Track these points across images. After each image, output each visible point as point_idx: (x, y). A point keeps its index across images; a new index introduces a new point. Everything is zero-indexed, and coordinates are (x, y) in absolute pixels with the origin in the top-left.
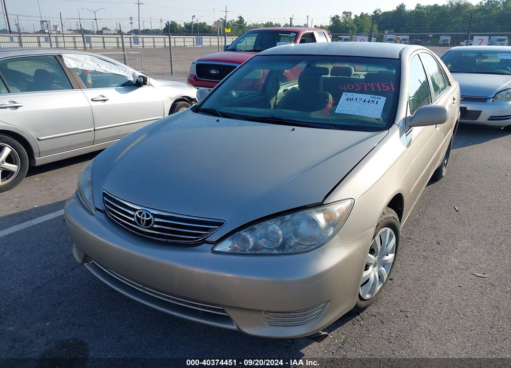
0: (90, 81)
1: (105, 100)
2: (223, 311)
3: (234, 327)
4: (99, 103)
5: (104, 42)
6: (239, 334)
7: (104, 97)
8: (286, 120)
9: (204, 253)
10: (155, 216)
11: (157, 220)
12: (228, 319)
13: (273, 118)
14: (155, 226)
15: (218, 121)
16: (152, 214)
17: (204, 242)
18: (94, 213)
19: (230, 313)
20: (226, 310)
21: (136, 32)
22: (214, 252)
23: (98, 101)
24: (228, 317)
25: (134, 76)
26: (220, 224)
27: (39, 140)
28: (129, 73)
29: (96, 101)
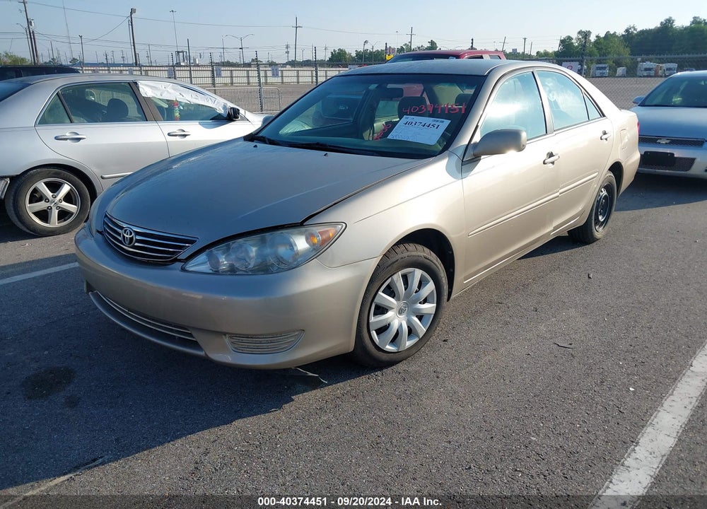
0: (177, 114)
1: (185, 136)
2: (190, 335)
3: (201, 353)
4: (178, 138)
5: (248, 77)
6: (207, 361)
7: (184, 131)
8: (330, 146)
9: (175, 271)
10: (137, 233)
11: (138, 238)
12: (195, 345)
13: (318, 144)
14: (136, 244)
15: (256, 146)
16: (135, 231)
17: (176, 260)
18: (94, 235)
19: (198, 337)
20: (194, 334)
21: (293, 64)
22: (183, 270)
23: (176, 135)
24: (196, 343)
25: (225, 107)
26: (192, 242)
27: (102, 178)
28: (220, 105)
29: (173, 135)
